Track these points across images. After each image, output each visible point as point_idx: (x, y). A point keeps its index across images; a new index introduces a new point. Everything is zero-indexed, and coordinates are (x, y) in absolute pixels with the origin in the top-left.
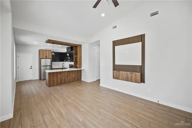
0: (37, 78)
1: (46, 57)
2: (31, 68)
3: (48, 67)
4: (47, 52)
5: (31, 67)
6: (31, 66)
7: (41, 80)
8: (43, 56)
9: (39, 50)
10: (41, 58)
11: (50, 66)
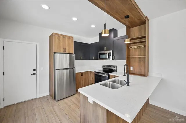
0: (47, 93)
1: (65, 50)
2: (34, 74)
3: (65, 71)
4: (67, 39)
5: (35, 72)
6: (34, 70)
7: (55, 99)
8: (59, 47)
9: (51, 37)
10: (55, 53)
11: (68, 69)
